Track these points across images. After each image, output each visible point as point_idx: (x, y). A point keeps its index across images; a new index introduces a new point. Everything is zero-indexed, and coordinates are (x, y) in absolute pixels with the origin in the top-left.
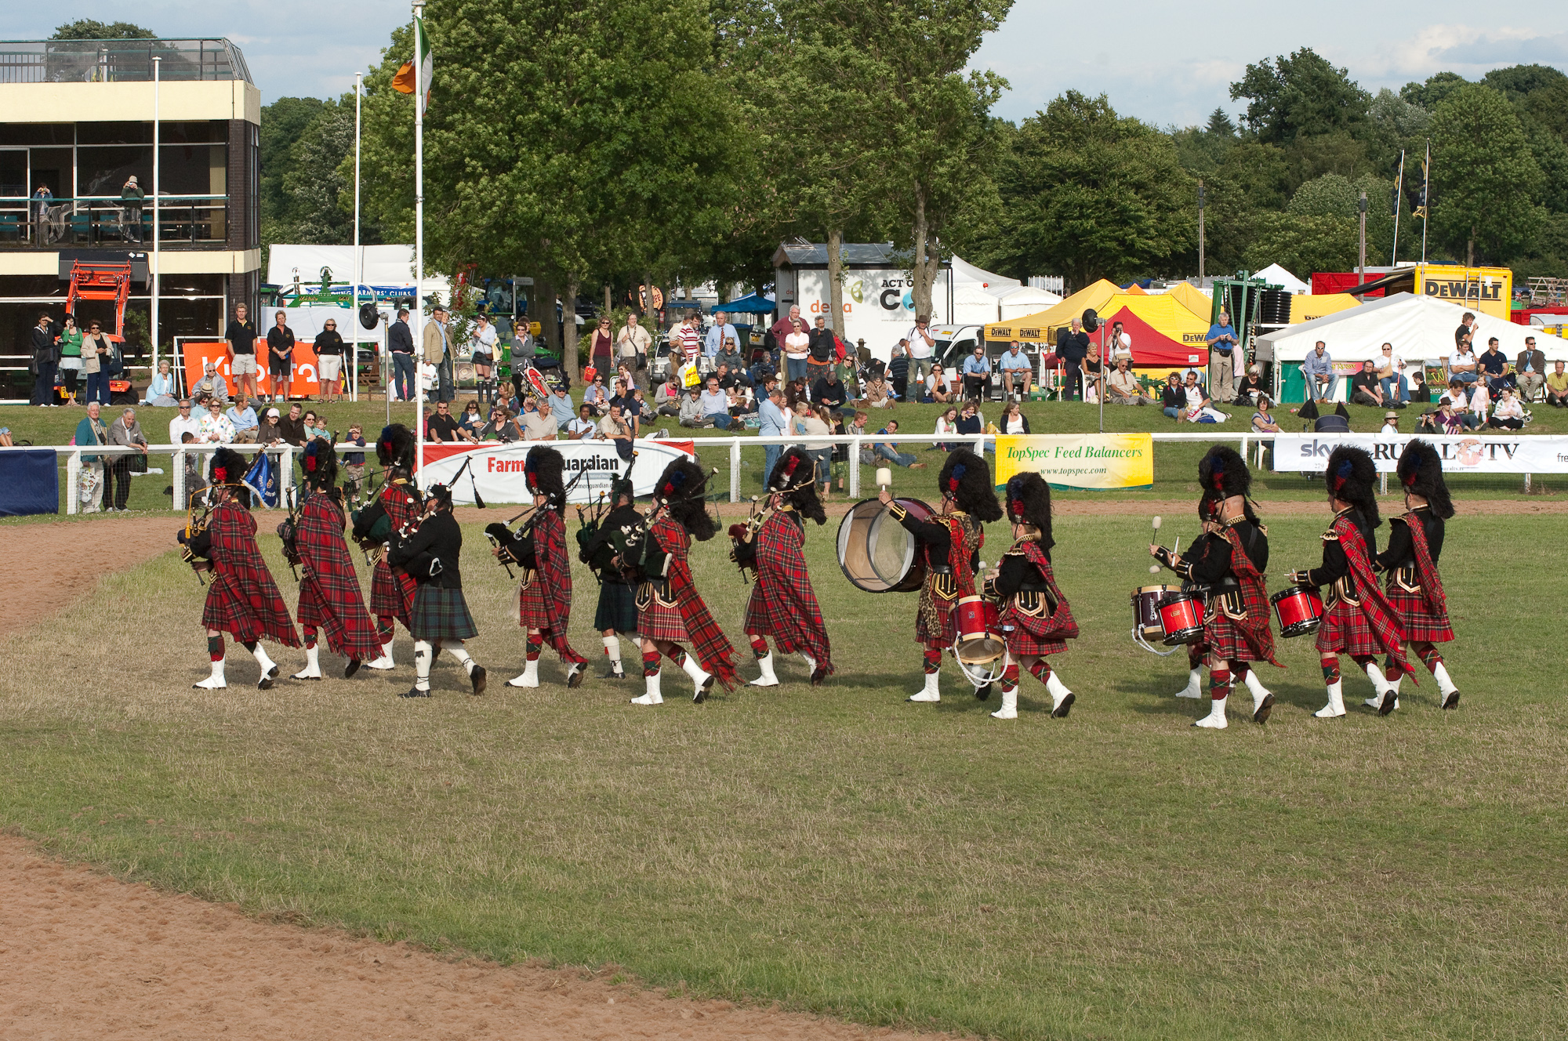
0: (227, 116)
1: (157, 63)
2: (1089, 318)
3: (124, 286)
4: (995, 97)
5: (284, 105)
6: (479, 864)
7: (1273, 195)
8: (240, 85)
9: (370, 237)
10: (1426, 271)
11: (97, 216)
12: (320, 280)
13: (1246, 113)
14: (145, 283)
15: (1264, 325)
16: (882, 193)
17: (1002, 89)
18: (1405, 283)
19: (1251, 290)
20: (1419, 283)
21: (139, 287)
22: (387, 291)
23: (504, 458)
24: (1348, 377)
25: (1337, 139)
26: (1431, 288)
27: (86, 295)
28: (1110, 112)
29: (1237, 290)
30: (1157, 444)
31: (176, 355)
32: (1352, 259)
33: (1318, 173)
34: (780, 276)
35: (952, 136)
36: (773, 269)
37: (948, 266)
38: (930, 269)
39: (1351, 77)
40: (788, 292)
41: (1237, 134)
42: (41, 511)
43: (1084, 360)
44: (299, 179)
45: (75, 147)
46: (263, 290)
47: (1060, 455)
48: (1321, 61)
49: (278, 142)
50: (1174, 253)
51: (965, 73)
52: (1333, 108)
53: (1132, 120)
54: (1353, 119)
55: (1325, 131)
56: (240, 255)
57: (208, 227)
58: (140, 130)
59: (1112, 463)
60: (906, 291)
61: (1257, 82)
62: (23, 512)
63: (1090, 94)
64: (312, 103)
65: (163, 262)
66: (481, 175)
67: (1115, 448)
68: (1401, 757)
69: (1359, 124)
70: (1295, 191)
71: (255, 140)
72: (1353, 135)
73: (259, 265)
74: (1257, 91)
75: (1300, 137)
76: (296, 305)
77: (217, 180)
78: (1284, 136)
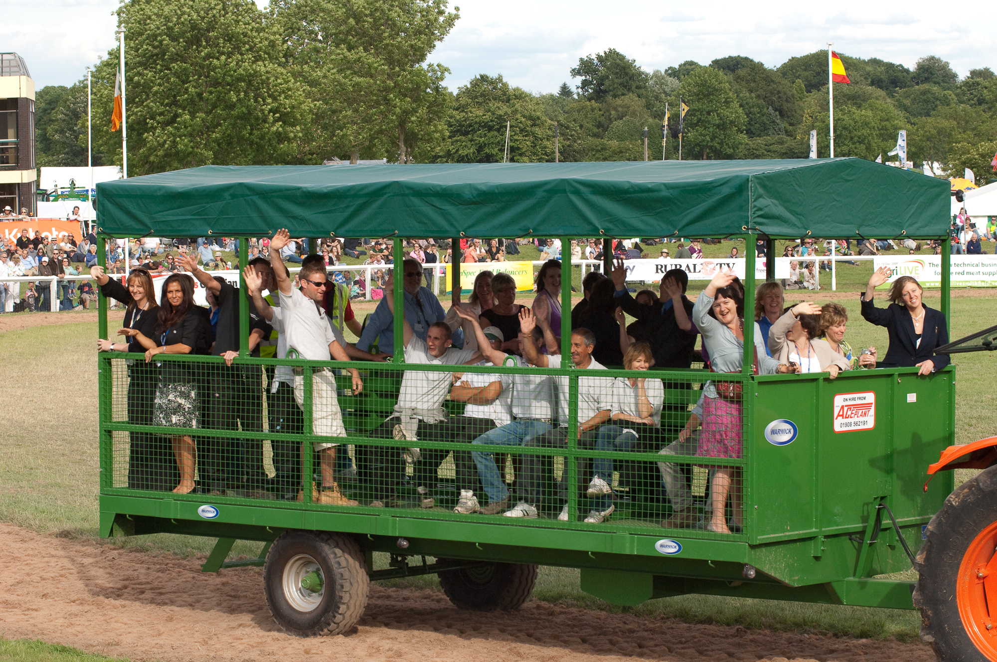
0: (17, 96)
4: (442, 79)
5: (47, 91)
7: (596, 130)
8: (23, 78)
9: (97, 162)
12: (69, 186)
13: (580, 85)
16: (381, 131)
17: (446, 74)
25: (631, 100)
28: (505, 85)
33: (620, 117)
35: (417, 100)
39: (637, 64)
41: (575, 96)
44: (56, 131)
46: (38, 192)
48: (621, 55)
49: (45, 110)
51: (424, 65)
52: (627, 82)
53: (518, 89)
54: (638, 87)
55: (623, 94)
56: (25, 173)
57: (7, 157)
61: (586, 67)
63: (492, 74)
64: (63, 88)
66: (158, 126)
69: (642, 91)
70: (608, 127)
71: (32, 109)
72: (639, 96)
73: (35, 178)
74: (586, 73)
75: (609, 98)
76: (56, 200)
77: (11, 132)
78: (602, 97)
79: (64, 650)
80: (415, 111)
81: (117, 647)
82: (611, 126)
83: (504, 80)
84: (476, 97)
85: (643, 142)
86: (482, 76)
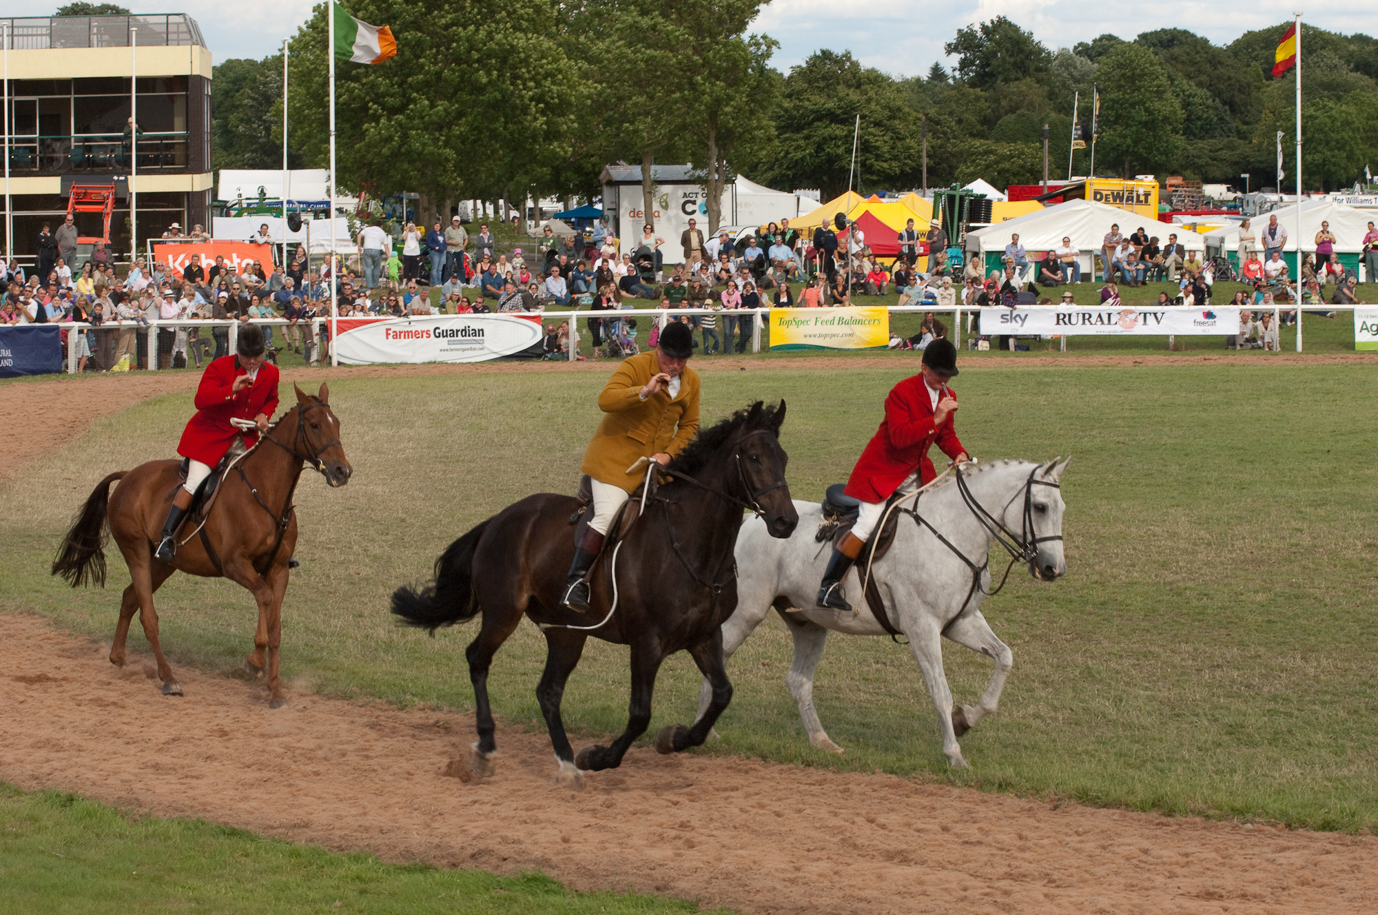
0: (187, 73)
1: (134, 33)
2: (840, 220)
3: (110, 201)
4: (768, 55)
5: (230, 65)
6: (382, 633)
7: (979, 127)
8: (196, 48)
9: (296, 163)
10: (1094, 183)
11: (89, 149)
12: (258, 196)
13: (957, 66)
14: (125, 199)
15: (972, 225)
16: (684, 127)
17: (774, 47)
18: (1078, 192)
19: (962, 198)
20: (1089, 192)
21: (122, 202)
22: (308, 204)
23: (398, 329)
24: (1036, 263)
25: (1026, 87)
26: (1098, 196)
27: (82, 208)
28: (855, 65)
29: (951, 199)
30: (892, 315)
31: (149, 254)
32: (1037, 175)
33: (1012, 110)
34: (607, 191)
35: (734, 83)
36: (601, 186)
37: (733, 182)
38: (720, 184)
39: (1036, 38)
40: (612, 203)
41: (951, 81)
42: (49, 372)
43: (836, 252)
44: (242, 120)
45: (72, 97)
46: (215, 203)
47: (819, 324)
48: (1015, 26)
49: (227, 93)
50: (902, 171)
51: (745, 37)
52: (1022, 62)
53: (873, 71)
54: (1038, 70)
55: (1017, 79)
56: (196, 176)
57: (173, 156)
58: (121, 84)
59: (859, 330)
60: (700, 200)
61: (965, 42)
62: (34, 372)
63: (838, 51)
64: (251, 63)
65: (139, 184)
66: (381, 116)
67: (860, 318)
68: (1078, 547)
69: (1042, 75)
70: (996, 123)
71: (208, 90)
72: (1038, 82)
73: (211, 185)
74: (965, 49)
75: (999, 83)
76: (239, 215)
77: (179, 121)
78: (987, 82)
79: (233, 833)
80: (730, 98)
81: (306, 830)
82: (999, 122)
83: (854, 58)
84: (817, 81)
85: (1042, 143)
86: (823, 52)
